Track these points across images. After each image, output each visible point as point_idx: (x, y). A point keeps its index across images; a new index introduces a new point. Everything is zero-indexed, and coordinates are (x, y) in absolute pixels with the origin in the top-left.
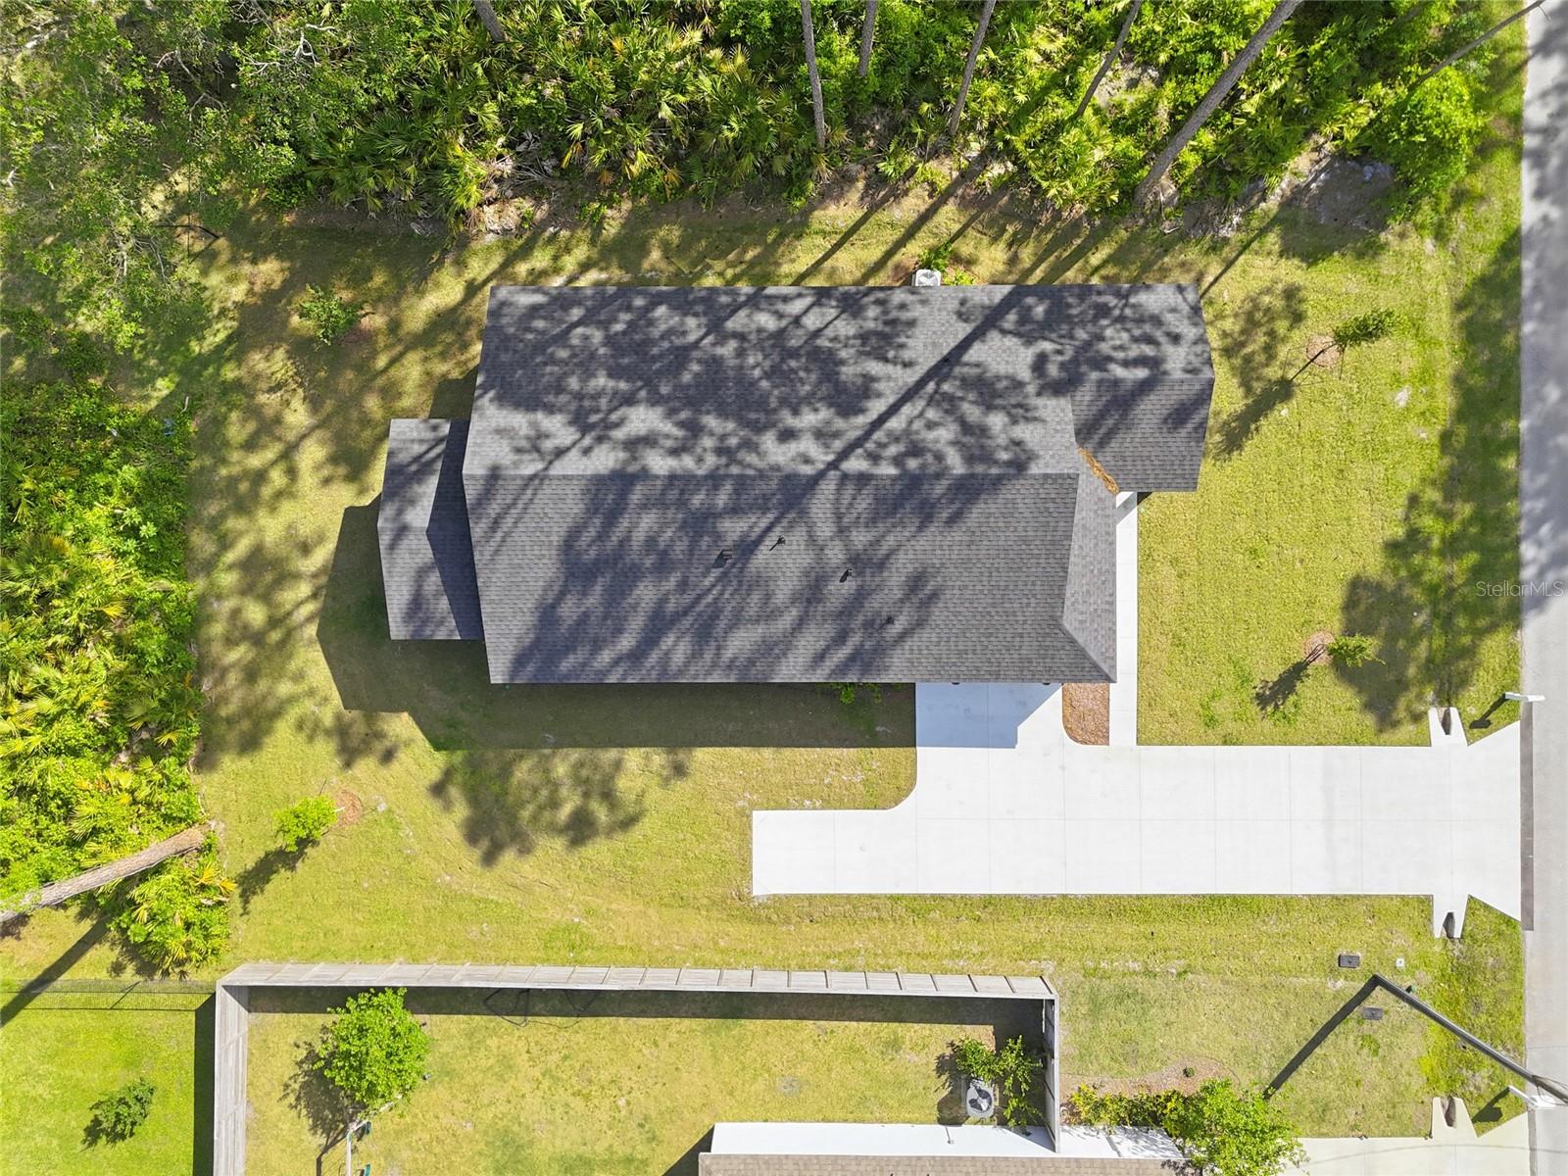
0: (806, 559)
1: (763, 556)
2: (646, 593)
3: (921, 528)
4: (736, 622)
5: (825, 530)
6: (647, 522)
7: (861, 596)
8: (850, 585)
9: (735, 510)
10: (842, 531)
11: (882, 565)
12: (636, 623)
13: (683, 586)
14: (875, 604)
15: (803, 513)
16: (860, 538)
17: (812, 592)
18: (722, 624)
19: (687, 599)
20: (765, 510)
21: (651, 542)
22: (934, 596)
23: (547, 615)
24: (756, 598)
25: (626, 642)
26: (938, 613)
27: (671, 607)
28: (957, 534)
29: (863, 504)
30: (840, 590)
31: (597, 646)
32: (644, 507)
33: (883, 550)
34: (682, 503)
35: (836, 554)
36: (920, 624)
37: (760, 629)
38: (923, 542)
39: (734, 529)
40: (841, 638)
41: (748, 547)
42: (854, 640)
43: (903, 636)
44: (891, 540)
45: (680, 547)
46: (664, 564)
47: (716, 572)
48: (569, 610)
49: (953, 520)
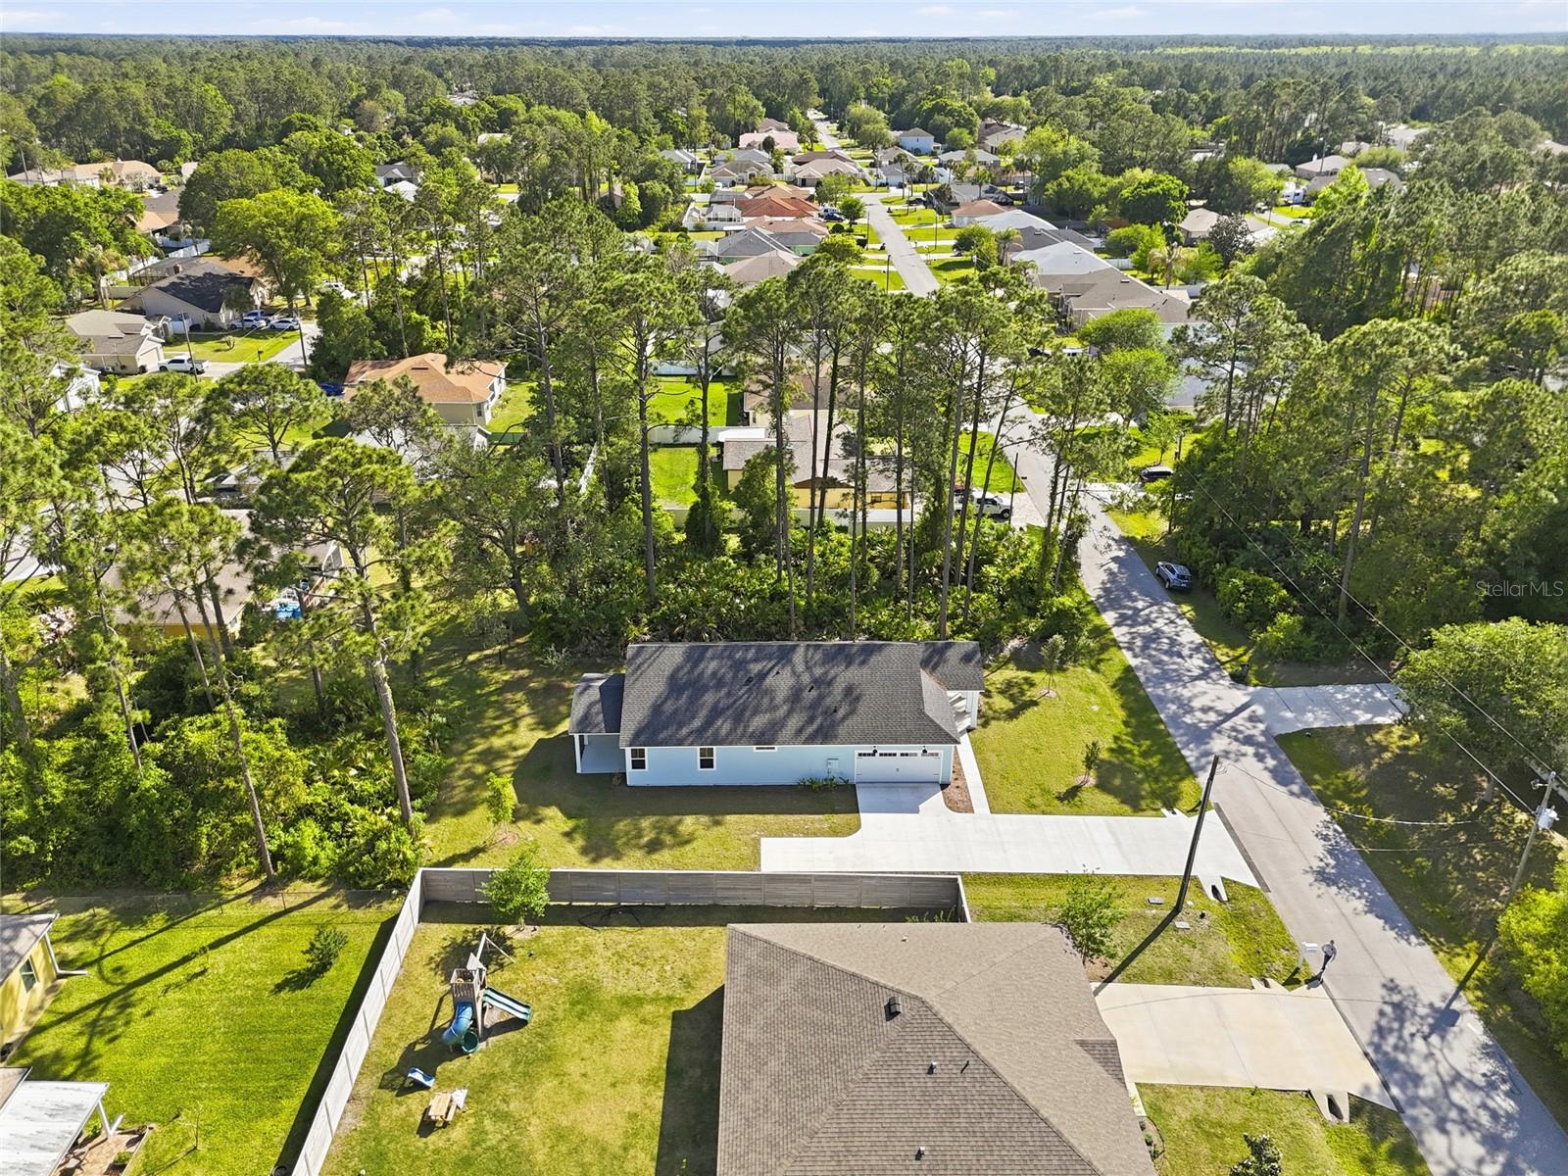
0: (791, 682)
1: (769, 680)
2: (709, 698)
3: (847, 667)
4: (755, 712)
5: (800, 668)
6: (713, 665)
7: (821, 698)
8: (814, 693)
9: (756, 660)
10: (808, 668)
11: (830, 683)
12: (704, 713)
13: (729, 694)
14: (828, 701)
15: (790, 661)
16: (818, 671)
17: (795, 696)
18: (747, 714)
19: (732, 700)
20: (770, 660)
21: (714, 674)
22: (858, 699)
23: (656, 709)
24: (766, 701)
25: (697, 723)
26: (861, 708)
27: (721, 705)
28: (865, 670)
29: (818, 656)
30: (809, 696)
31: (681, 726)
32: (712, 659)
33: (830, 676)
34: (730, 657)
35: (806, 679)
36: (852, 712)
37: (767, 716)
38: (848, 674)
39: (755, 668)
40: (811, 720)
41: (762, 676)
42: (819, 721)
43: (845, 718)
44: (832, 673)
45: (729, 676)
46: (720, 683)
47: (746, 688)
48: (669, 707)
49: (863, 663)
